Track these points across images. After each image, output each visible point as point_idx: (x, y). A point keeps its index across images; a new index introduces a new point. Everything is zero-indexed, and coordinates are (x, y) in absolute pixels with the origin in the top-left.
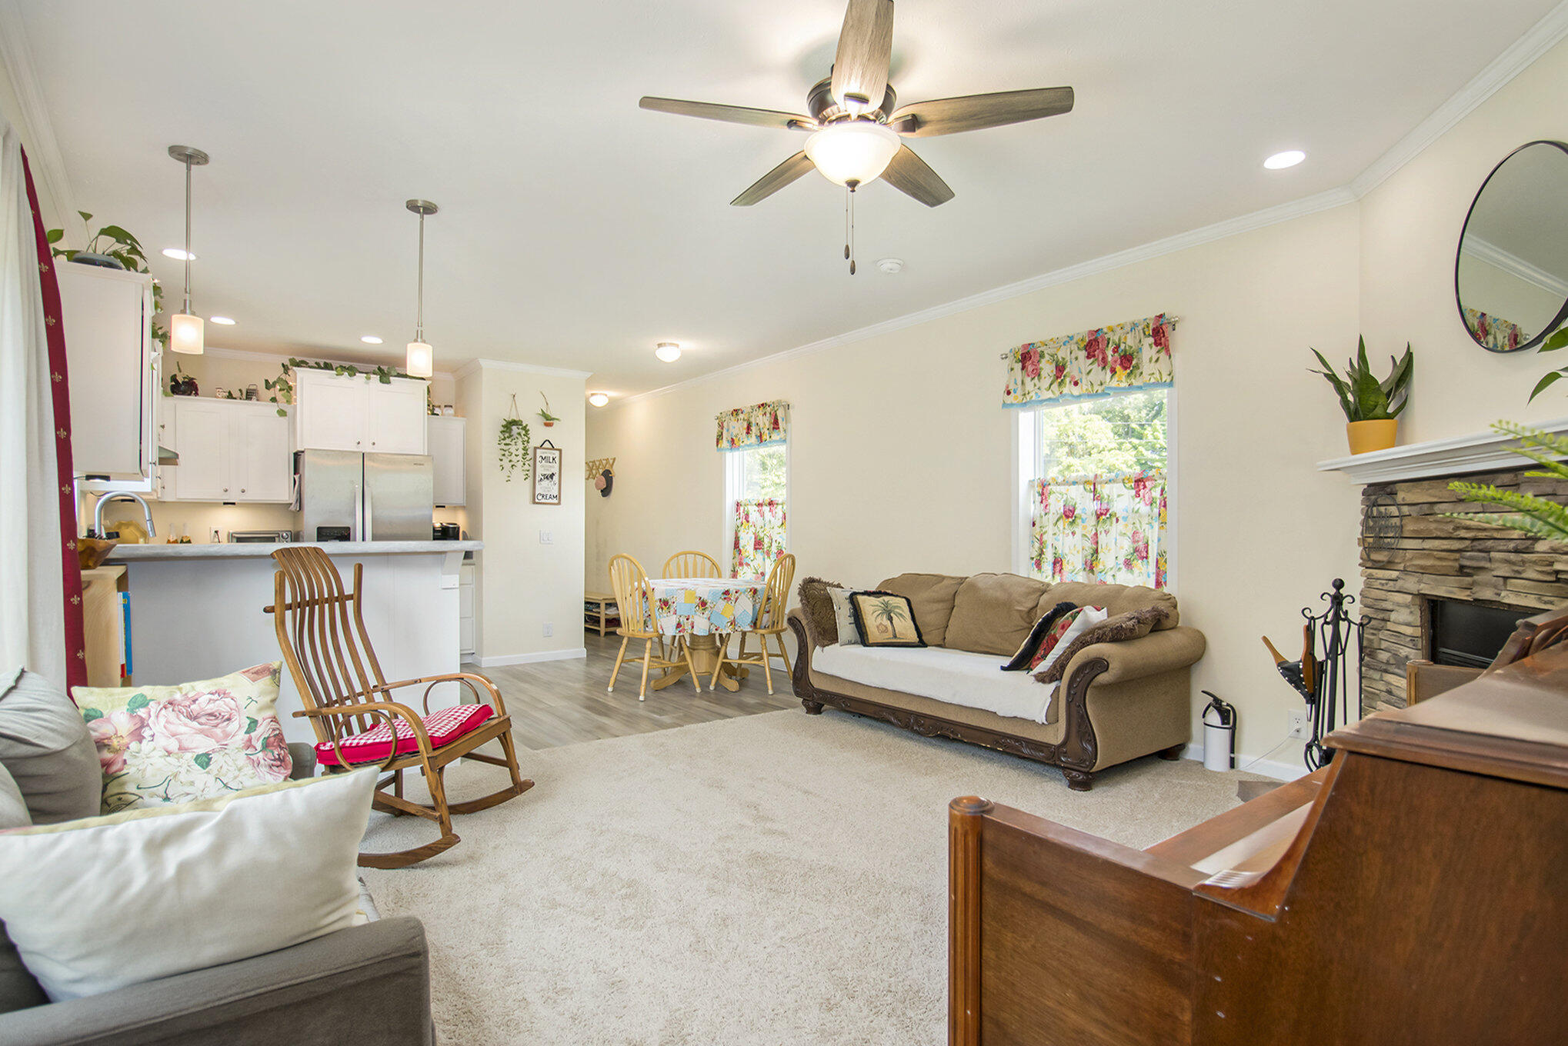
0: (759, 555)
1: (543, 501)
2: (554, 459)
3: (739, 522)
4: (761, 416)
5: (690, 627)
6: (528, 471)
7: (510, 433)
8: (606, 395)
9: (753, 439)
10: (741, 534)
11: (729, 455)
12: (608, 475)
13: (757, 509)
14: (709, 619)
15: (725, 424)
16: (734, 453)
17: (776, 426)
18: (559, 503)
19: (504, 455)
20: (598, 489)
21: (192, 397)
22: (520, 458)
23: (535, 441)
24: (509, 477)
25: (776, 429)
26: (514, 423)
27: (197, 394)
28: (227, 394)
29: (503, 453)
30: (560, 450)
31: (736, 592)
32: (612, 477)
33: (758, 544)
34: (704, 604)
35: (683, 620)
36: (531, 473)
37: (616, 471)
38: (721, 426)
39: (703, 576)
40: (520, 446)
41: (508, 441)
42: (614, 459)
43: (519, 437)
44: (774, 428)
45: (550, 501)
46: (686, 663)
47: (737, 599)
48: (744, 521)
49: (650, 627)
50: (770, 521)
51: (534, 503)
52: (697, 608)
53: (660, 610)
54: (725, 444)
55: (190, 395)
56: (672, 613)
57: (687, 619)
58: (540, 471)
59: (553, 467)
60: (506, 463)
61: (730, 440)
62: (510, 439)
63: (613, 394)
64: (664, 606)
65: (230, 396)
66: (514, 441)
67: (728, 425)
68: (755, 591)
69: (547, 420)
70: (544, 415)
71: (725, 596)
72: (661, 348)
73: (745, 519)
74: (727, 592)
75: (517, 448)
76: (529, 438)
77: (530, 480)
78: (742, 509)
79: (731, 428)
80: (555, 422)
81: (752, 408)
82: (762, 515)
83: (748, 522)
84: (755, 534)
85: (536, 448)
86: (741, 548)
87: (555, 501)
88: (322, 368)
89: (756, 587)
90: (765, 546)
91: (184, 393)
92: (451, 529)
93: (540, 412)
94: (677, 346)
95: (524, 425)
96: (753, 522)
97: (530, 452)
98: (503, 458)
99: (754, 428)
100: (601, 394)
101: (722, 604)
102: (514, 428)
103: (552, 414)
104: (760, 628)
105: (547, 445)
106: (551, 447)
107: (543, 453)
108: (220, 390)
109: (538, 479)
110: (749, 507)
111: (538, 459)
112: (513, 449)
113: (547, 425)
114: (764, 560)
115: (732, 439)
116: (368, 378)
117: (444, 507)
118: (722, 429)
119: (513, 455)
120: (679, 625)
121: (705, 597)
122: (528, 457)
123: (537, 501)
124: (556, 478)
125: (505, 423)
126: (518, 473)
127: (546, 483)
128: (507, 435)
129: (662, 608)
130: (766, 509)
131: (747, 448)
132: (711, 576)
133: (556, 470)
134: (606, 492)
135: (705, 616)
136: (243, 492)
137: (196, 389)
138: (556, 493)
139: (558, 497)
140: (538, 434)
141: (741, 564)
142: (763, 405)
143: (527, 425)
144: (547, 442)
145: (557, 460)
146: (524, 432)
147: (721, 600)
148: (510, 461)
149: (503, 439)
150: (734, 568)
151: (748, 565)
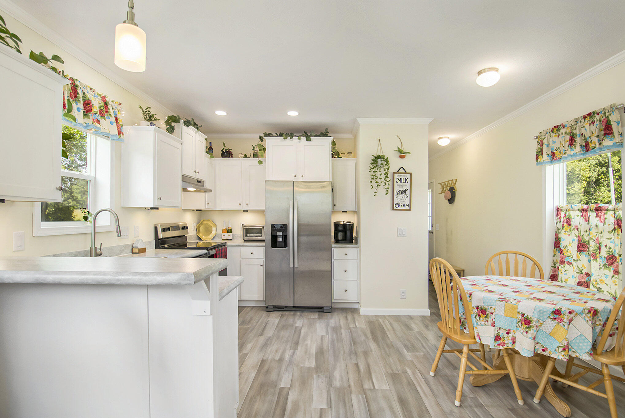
0: (584, 258)
1: (399, 208)
2: (406, 180)
3: (559, 225)
4: (587, 126)
5: (511, 342)
6: (388, 188)
7: (377, 163)
8: (448, 138)
9: (578, 149)
10: (563, 235)
11: (549, 168)
12: (452, 191)
13: (580, 214)
14: (534, 339)
15: (545, 141)
16: (554, 165)
17: (608, 132)
18: (410, 210)
19: (373, 179)
20: (446, 199)
21: (230, 158)
22: (383, 180)
23: (393, 168)
24: (376, 193)
25: (608, 134)
26: (379, 157)
27: (232, 157)
28: (244, 156)
29: (372, 177)
30: (411, 174)
31: (570, 313)
32: (455, 191)
33: (582, 247)
34: (527, 322)
35: (502, 333)
36: (390, 190)
37: (458, 187)
38: (541, 144)
39: (524, 276)
40: (383, 172)
41: (375, 169)
42: (456, 180)
43: (382, 166)
44: (605, 134)
45: (404, 208)
46: (506, 372)
47: (570, 321)
48: (565, 224)
49: (467, 329)
50: (597, 226)
51: (393, 209)
52: (520, 324)
53: (478, 318)
54: (545, 157)
55: (229, 157)
56: (490, 323)
57: (508, 333)
58: (397, 188)
59: (406, 185)
60: (375, 185)
61: (550, 153)
62: (376, 168)
63: (453, 136)
64: (481, 314)
65: (246, 156)
66: (379, 169)
67: (548, 141)
68: (595, 313)
69: (401, 154)
70: (400, 151)
71: (556, 316)
72: (481, 76)
73: (567, 222)
74: (557, 312)
75: (380, 173)
76: (389, 167)
77: (390, 194)
78: (562, 214)
79: (551, 143)
80: (406, 154)
81: (576, 121)
82: (587, 220)
83: (570, 225)
84: (579, 237)
85: (394, 173)
86: (563, 249)
87: (407, 208)
88: (279, 136)
89: (596, 307)
90: (591, 249)
91: (226, 157)
92: (348, 225)
93: (397, 149)
94: (496, 70)
95: (386, 158)
96: (576, 226)
97: (390, 176)
98: (372, 180)
99: (578, 140)
100: (445, 137)
101: (550, 325)
102: (379, 160)
103: (405, 149)
104: (601, 354)
105: (402, 171)
106: (404, 172)
107: (399, 176)
108: (241, 154)
109: (395, 193)
110: (571, 212)
111: (396, 180)
112: (378, 174)
113: (401, 157)
114: (589, 261)
115: (552, 152)
116: (299, 139)
117: (346, 212)
118: (542, 145)
119: (378, 178)
120: (498, 338)
121: (529, 314)
122: (388, 179)
123: (395, 208)
124: (408, 193)
125: (373, 158)
126: (382, 190)
127: (401, 196)
128: (375, 165)
129: (479, 316)
130: (592, 215)
131: (570, 158)
132: (533, 276)
133: (407, 187)
134: (451, 200)
135: (529, 335)
136: (247, 205)
137: (232, 155)
138: (407, 202)
139: (410, 205)
140: (395, 163)
141: (562, 262)
142: (589, 115)
143: (387, 158)
144: (402, 169)
145: (409, 180)
146: (385, 163)
147: (550, 320)
148: (376, 182)
149: (372, 169)
150: (555, 265)
151: (569, 263)
